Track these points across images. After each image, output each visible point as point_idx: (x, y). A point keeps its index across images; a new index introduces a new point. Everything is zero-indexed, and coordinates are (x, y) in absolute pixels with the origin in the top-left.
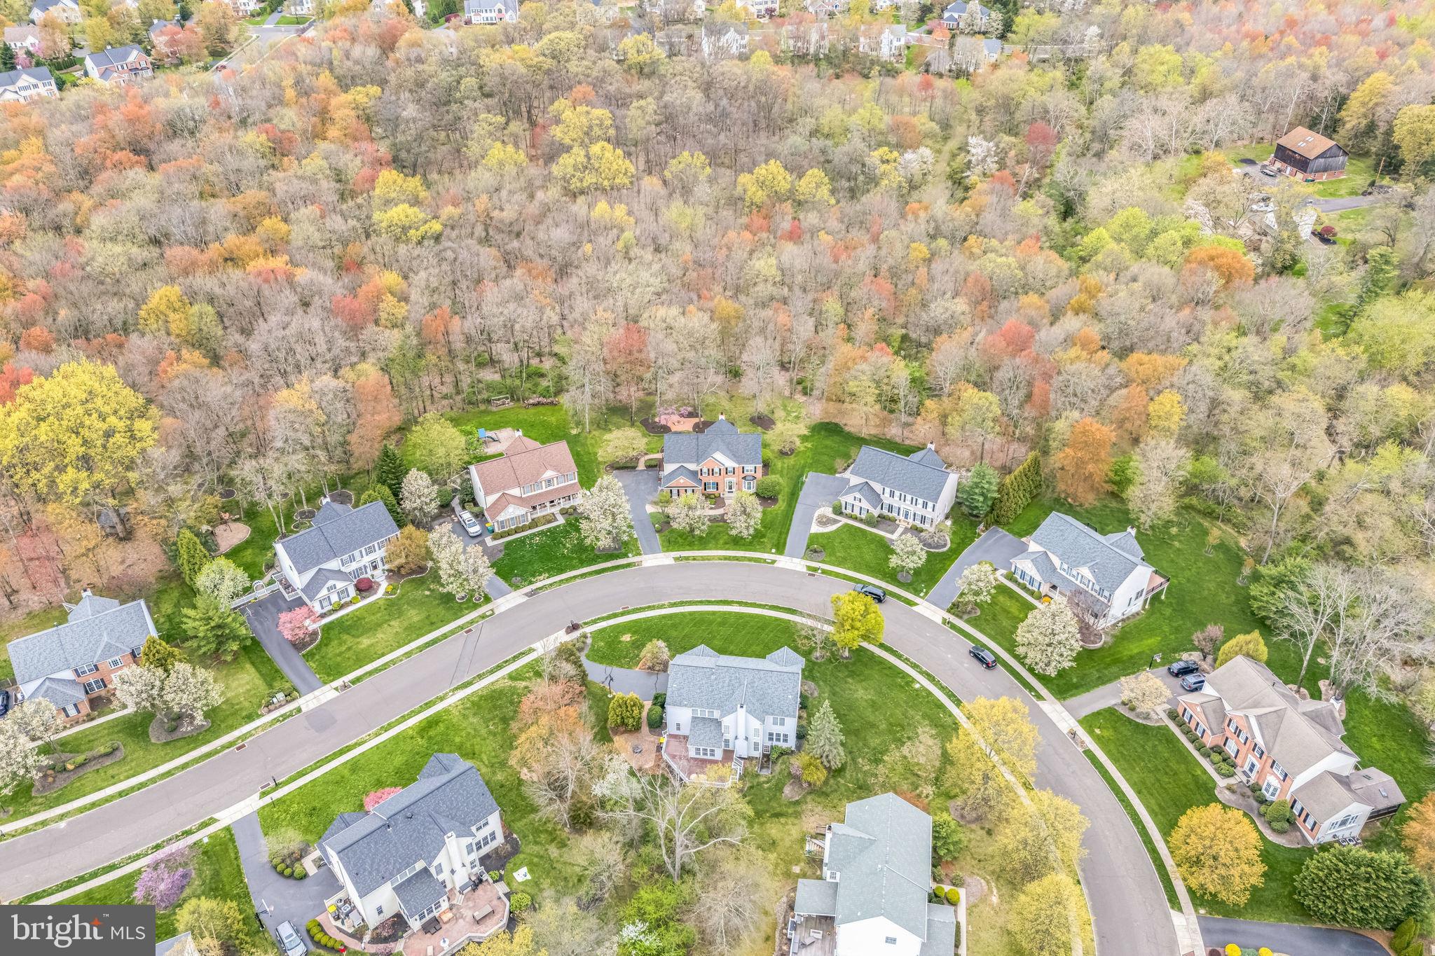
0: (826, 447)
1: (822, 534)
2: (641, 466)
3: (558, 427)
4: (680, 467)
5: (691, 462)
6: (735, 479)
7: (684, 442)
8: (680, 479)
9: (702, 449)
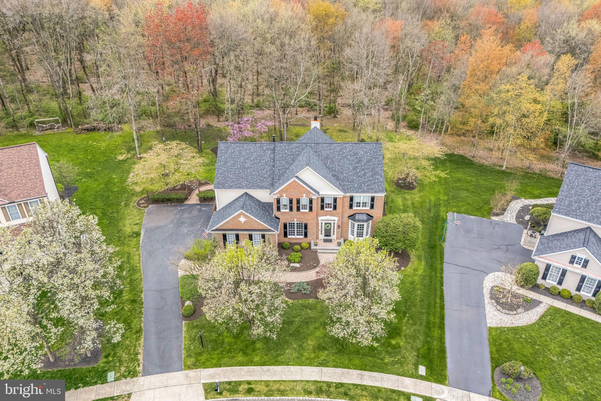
0: (459, 180)
1: (515, 330)
2: (194, 199)
3: (103, 153)
4: (242, 195)
5: (262, 188)
6: (336, 219)
7: (251, 155)
8: (239, 216)
9: (281, 166)
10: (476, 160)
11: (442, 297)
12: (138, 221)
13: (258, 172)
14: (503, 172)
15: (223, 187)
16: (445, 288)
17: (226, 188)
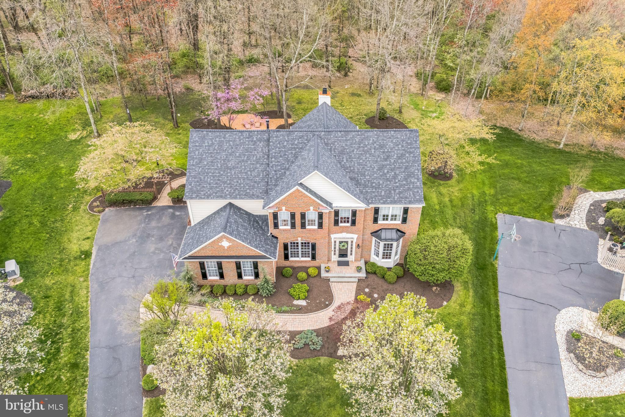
1: (606, 403)
2: (164, 200)
4: (225, 207)
5: (252, 197)
6: (355, 236)
7: (236, 148)
8: (221, 239)
9: (278, 165)
10: (525, 135)
11: (500, 347)
12: (89, 234)
13: (246, 173)
14: (561, 152)
15: (197, 196)
16: (503, 333)
17: (201, 198)
